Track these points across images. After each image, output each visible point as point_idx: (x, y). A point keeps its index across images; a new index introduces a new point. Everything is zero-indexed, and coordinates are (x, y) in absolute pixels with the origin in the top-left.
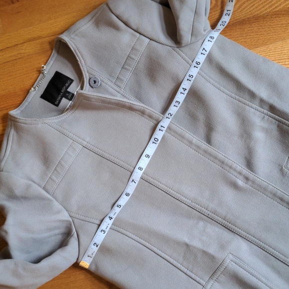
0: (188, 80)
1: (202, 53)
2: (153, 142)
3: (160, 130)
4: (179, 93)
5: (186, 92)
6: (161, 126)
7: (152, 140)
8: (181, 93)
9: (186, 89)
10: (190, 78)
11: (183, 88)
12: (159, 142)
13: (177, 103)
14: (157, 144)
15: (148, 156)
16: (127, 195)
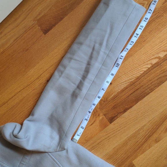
0: (140, 28)
1: (149, 13)
2: (116, 66)
3: (120, 58)
4: (134, 36)
5: (138, 36)
6: (121, 56)
7: (116, 65)
8: (135, 36)
9: (138, 34)
10: (141, 28)
11: (136, 34)
12: (119, 66)
13: (132, 43)
14: (119, 67)
15: (112, 75)
16: (99, 98)
